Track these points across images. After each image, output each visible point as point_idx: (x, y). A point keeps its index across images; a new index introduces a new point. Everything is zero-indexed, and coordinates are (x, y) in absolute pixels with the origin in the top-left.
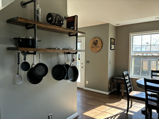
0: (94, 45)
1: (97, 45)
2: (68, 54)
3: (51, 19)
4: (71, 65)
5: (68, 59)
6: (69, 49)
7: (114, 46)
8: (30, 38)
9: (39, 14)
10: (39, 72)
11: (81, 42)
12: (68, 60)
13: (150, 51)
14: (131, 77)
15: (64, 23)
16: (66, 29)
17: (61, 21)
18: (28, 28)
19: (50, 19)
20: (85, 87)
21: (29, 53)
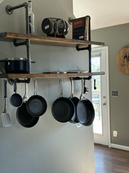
2: (75, 81)
3: (49, 27)
4: (82, 98)
5: (77, 88)
6: (77, 73)
8: (21, 59)
9: (31, 22)
10: (34, 109)
11: (100, 55)
12: (76, 91)
15: (68, 30)
16: (71, 41)
17: (64, 29)
18: (16, 45)
19: (47, 27)
20: (111, 142)
21: (19, 81)
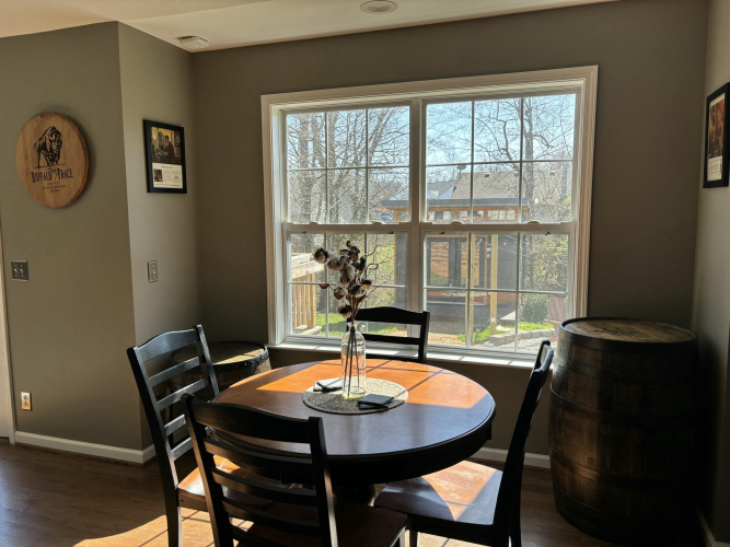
0: (43, 162)
1: (61, 161)
7: (179, 168)
13: (469, 197)
14: (284, 342)
20: (17, 427)
